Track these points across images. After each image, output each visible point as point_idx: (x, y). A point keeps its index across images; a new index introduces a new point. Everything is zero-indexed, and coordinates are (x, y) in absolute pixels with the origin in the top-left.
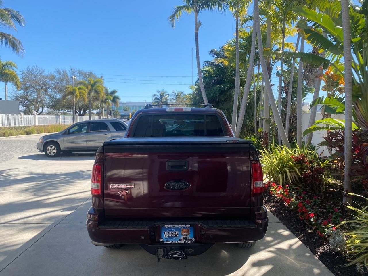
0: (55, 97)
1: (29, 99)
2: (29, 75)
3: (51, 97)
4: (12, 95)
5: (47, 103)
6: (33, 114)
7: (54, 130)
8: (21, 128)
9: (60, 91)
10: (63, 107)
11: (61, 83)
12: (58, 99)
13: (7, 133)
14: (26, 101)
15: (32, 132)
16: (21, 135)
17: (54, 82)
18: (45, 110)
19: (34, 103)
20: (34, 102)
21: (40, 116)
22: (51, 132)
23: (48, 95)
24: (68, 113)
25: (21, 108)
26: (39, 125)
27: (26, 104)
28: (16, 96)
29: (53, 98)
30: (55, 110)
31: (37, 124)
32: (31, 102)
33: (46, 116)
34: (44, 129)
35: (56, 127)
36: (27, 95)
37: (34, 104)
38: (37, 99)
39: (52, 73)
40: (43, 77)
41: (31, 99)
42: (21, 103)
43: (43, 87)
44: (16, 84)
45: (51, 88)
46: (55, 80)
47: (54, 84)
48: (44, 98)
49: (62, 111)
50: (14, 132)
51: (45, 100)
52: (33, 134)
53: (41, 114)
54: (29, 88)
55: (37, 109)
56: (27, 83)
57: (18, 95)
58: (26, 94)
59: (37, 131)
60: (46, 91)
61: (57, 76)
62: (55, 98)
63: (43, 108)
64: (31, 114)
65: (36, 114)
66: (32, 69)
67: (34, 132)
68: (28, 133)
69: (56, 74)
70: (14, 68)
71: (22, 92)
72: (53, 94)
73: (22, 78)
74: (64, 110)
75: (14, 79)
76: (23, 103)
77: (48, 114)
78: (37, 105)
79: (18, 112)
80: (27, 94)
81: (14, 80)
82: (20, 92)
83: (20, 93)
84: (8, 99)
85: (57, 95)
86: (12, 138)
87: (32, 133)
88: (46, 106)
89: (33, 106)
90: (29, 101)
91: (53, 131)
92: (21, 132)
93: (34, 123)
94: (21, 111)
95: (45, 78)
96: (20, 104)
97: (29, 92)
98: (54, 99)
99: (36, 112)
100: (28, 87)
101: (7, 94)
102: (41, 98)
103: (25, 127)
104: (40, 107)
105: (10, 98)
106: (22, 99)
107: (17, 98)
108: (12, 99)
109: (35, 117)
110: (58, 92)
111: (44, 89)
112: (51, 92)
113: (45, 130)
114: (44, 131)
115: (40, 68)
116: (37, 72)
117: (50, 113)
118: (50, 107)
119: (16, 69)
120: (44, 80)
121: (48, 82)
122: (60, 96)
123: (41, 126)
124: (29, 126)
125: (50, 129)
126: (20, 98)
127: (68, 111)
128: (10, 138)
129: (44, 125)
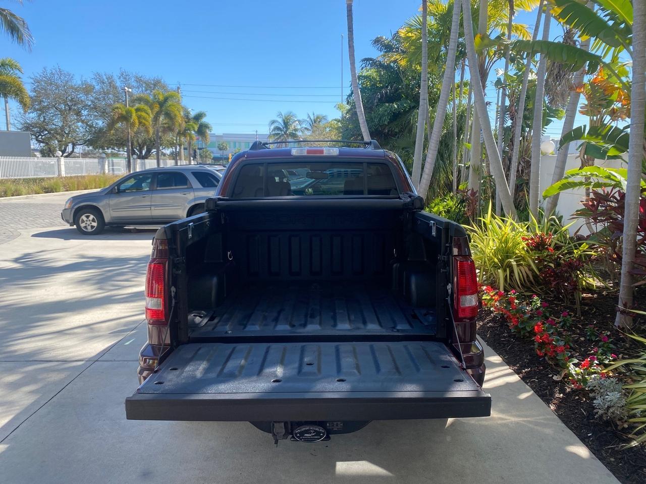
0: (94, 126)
1: (49, 127)
2: (45, 85)
3: (87, 124)
4: (18, 121)
5: (81, 135)
6: (57, 156)
7: (94, 184)
8: (35, 180)
9: (103, 114)
10: (111, 144)
11: (104, 99)
12: (101, 130)
13: (11, 190)
14: (43, 132)
15: (56, 189)
16: (36, 194)
17: (92, 98)
18: (79, 149)
19: (58, 137)
20: (58, 134)
21: (71, 160)
22: (89, 187)
23: (83, 122)
24: (120, 154)
25: (34, 144)
26: (67, 175)
27: (43, 137)
28: (25, 123)
29: (91, 126)
30: (95, 149)
31: (63, 174)
32: (54, 134)
33: (81, 160)
34: (76, 183)
35: (97, 179)
36: (44, 121)
37: (57, 138)
38: (62, 128)
39: (89, 80)
40: (72, 87)
41: (52, 130)
42: (35, 135)
43: (72, 107)
44: (22, 103)
45: (87, 109)
46: (94, 93)
47: (92, 102)
48: (75, 126)
49: (109, 151)
50: (22, 188)
51: (77, 130)
52: (56, 192)
53: (72, 155)
54: (49, 108)
55: (64, 146)
56: (44, 100)
57: (28, 121)
58: (42, 119)
59: (64, 186)
60: (78, 113)
61: (97, 87)
62: (95, 128)
63: (74, 145)
64: (54, 156)
65: (61, 156)
66: (52, 73)
67: (59, 189)
68: (48, 190)
69: (94, 83)
70: (17, 72)
71: (36, 115)
72: (91, 120)
73: (35, 90)
74: (113, 149)
75: (18, 93)
76: (39, 136)
77: (85, 155)
78: (64, 140)
79: (30, 153)
80: (45, 119)
81: (17, 95)
82: (32, 116)
83: (33, 118)
84: (12, 129)
85: (98, 121)
86: (20, 199)
87: (54, 191)
88: (78, 142)
89: (56, 141)
90: (49, 133)
91: (93, 186)
92: (35, 188)
93: (59, 171)
94: (36, 150)
95: (76, 90)
96: (33, 137)
97: (48, 115)
98: (94, 129)
99: (60, 153)
100: (44, 107)
101: (8, 119)
102: (70, 127)
103: (43, 179)
104: (69, 143)
105: (15, 126)
106: (35, 129)
107: (28, 127)
108: (18, 129)
109: (59, 161)
110: (101, 116)
111: (74, 110)
112: (88, 115)
113: (78, 185)
114: (76, 186)
115: (66, 73)
116: (60, 78)
117: (89, 154)
118: (88, 142)
119: (20, 74)
120: (73, 93)
121: (81, 97)
122: (103, 123)
123: (71, 177)
124: (49, 179)
125: (88, 183)
126: (33, 127)
127: (119, 151)
128: (15, 199)
129: (77, 176)
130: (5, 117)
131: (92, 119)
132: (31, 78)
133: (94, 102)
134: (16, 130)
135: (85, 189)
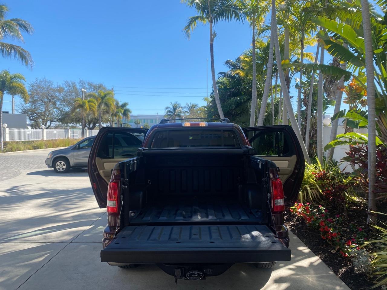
0: (63, 110)
1: (37, 112)
2: (37, 87)
3: (59, 110)
4: (20, 108)
5: (55, 116)
6: (41, 128)
7: (62, 144)
8: (28, 142)
9: (69, 104)
10: (72, 121)
11: (70, 95)
12: (67, 112)
13: (15, 148)
14: (33, 114)
15: (40, 147)
16: (29, 150)
17: (63, 95)
18: (53, 124)
19: (42, 117)
20: (42, 115)
21: (49, 130)
22: (59, 146)
23: (56, 108)
24: (77, 127)
25: (28, 122)
26: (47, 139)
27: (34, 117)
28: (23, 110)
29: (61, 111)
30: (63, 124)
31: (45, 138)
32: (39, 116)
33: (54, 130)
34: (52, 143)
35: (64, 141)
36: (35, 109)
37: (41, 118)
38: (45, 112)
39: (61, 85)
40: (52, 89)
41: (38, 113)
42: (29, 116)
43: (51, 100)
44: (24, 97)
45: (59, 101)
46: (64, 92)
47: (63, 97)
48: (52, 111)
49: (70, 125)
50: (22, 147)
51: (54, 113)
52: (40, 149)
53: (49, 128)
54: (37, 101)
55: (45, 122)
56: (35, 96)
57: (26, 108)
58: (34, 107)
59: (45, 145)
60: (55, 104)
61: (66, 89)
62: (63, 112)
63: (51, 122)
64: (39, 128)
65: (44, 128)
66: (41, 81)
67: (42, 147)
68: (36, 148)
69: (65, 87)
70: (23, 81)
71: (30, 105)
72: (61, 107)
73: (30, 91)
74: (73, 124)
75: (22, 92)
76: (31, 117)
77: (56, 127)
78: (45, 119)
79: (25, 127)
80: (35, 107)
82: (28, 105)
83: (28, 107)
84: (15, 112)
85: (66, 108)
86: (20, 153)
87: (39, 148)
88: (54, 120)
89: (41, 120)
90: (37, 115)
91: (62, 146)
92: (29, 146)
93: (42, 137)
94: (28, 125)
95: (54, 90)
96: (28, 117)
97: (37, 105)
98: (63, 113)
99: (44, 126)
100: (36, 100)
101: (14, 107)
102: (49, 112)
103: (33, 141)
104: (48, 120)
105: (18, 111)
106: (29, 113)
107: (25, 112)
108: (19, 113)
109: (43, 131)
110: (67, 105)
111: (52, 102)
112: (60, 104)
113: (53, 145)
114: (52, 145)
115: (49, 81)
116: (45, 84)
117: (59, 127)
118: (59, 120)
119: (24, 82)
120: (52, 92)
121: (56, 94)
122: (69, 109)
123: (49, 140)
124: (37, 141)
125: (59, 144)
126: (28, 111)
127: (77, 125)
128: (17, 153)
129: (53, 140)
130: (11, 106)
131: (62, 106)
132: (29, 84)
133: (64, 97)
134: (18, 113)
135: (57, 147)
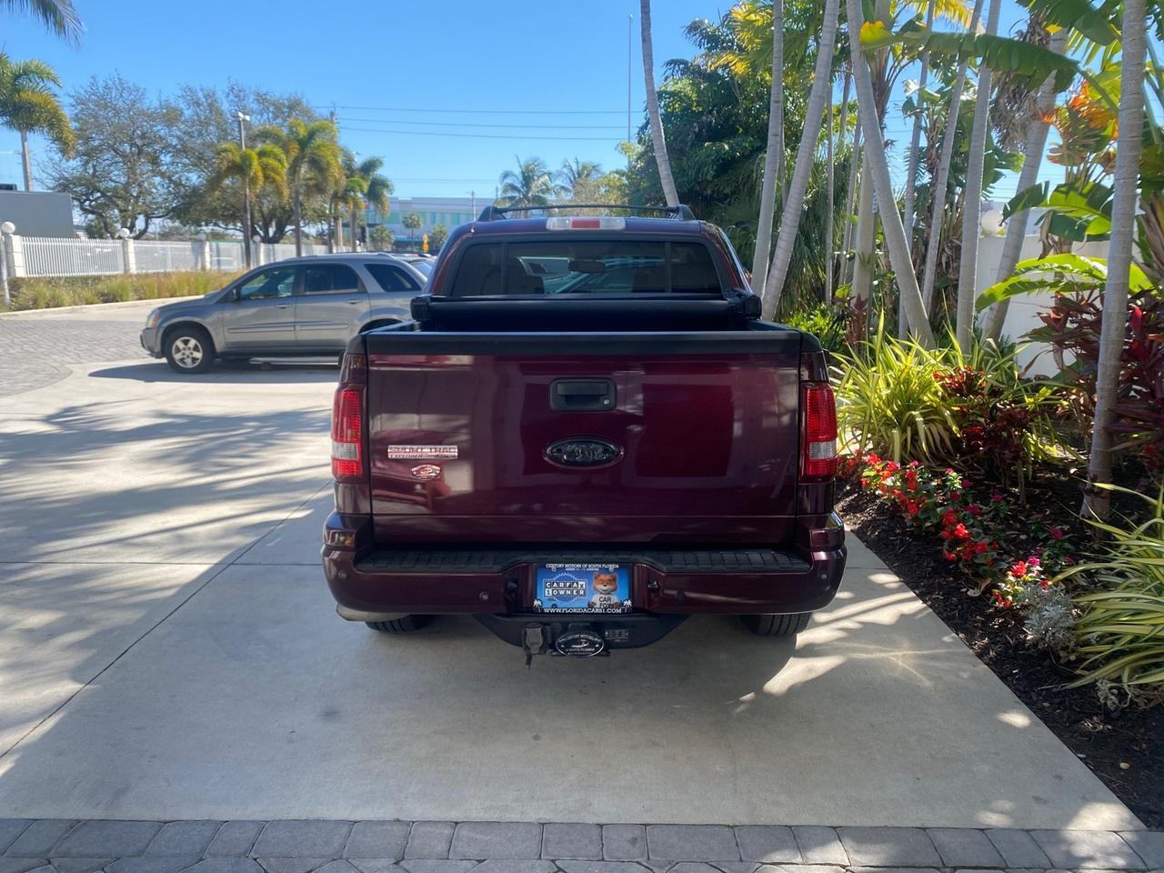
0: (183, 182)
1: (102, 186)
2: (97, 105)
3: (170, 180)
4: (47, 173)
5: (160, 200)
6: (120, 238)
7: (187, 288)
8: (85, 280)
9: (199, 161)
10: (213, 215)
11: (200, 134)
12: (195, 190)
13: (45, 297)
14: (92, 193)
15: (121, 296)
16: (87, 304)
17: (179, 133)
18: (157, 225)
19: (119, 202)
20: (119, 198)
21: (143, 244)
22: (178, 294)
23: (162, 175)
24: (227, 235)
25: (78, 218)
26: (140, 272)
27: (93, 203)
28: (60, 179)
29: (178, 184)
30: (185, 226)
31: (133, 269)
32: (112, 198)
33: (158, 245)
34: (156, 285)
35: (192, 279)
36: (94, 175)
37: (117, 206)
38: (127, 186)
39: (172, 100)
40: (142, 113)
41: (107, 189)
42: (79, 200)
43: (144, 150)
44: (59, 139)
45: (169, 152)
46: (183, 123)
47: (179, 138)
48: (150, 184)
49: (208, 229)
50: (65, 294)
51: (154, 190)
52: (122, 301)
53: (144, 237)
54: (101, 151)
55: (129, 220)
56: (94, 135)
57: (66, 175)
58: (91, 171)
59: (136, 291)
60: (155, 161)
61: (188, 113)
62: (184, 187)
63: (148, 218)
64: (113, 238)
65: (129, 237)
66: (106, 87)
67: (128, 296)
68: (109, 298)
69: (182, 105)
70: (51, 84)
71: (79, 163)
72: (177, 173)
73: (76, 118)
74: (216, 225)
75: (53, 123)
76: (86, 201)
77: (165, 236)
78: (130, 208)
79: (69, 231)
81: (51, 126)
82: (73, 165)
83: (73, 169)
84: (36, 188)
85: (190, 175)
86: (60, 313)
87: (119, 299)
88: (156, 212)
89: (116, 211)
90: (103, 195)
91: (186, 292)
92: (87, 293)
93: (125, 265)
94: (78, 227)
95: (151, 117)
96: (76, 203)
97: (100, 164)
98: (182, 189)
99: (127, 231)
100: (95, 149)
101: (29, 170)
102: (140, 185)
103: (97, 279)
104: (140, 214)
105: (42, 182)
106: (79, 189)
107: (65, 185)
108: (49, 188)
109: (125, 246)
110: (195, 165)
111: (148, 154)
112: (172, 163)
113: (158, 288)
114: (156, 291)
115: (131, 84)
116: (121, 96)
117: (172, 235)
118: (171, 214)
119: (55, 89)
120: (145, 124)
121: (159, 131)
122: (200, 177)
123: (147, 275)
124: (109, 277)
125: (177, 286)
126: (74, 184)
127: (227, 229)
128: (54, 312)
129: (158, 273)
130: (21, 167)
131: (179, 170)
132: (69, 95)
133: (182, 140)
134: (45, 191)
135: (172, 296)
